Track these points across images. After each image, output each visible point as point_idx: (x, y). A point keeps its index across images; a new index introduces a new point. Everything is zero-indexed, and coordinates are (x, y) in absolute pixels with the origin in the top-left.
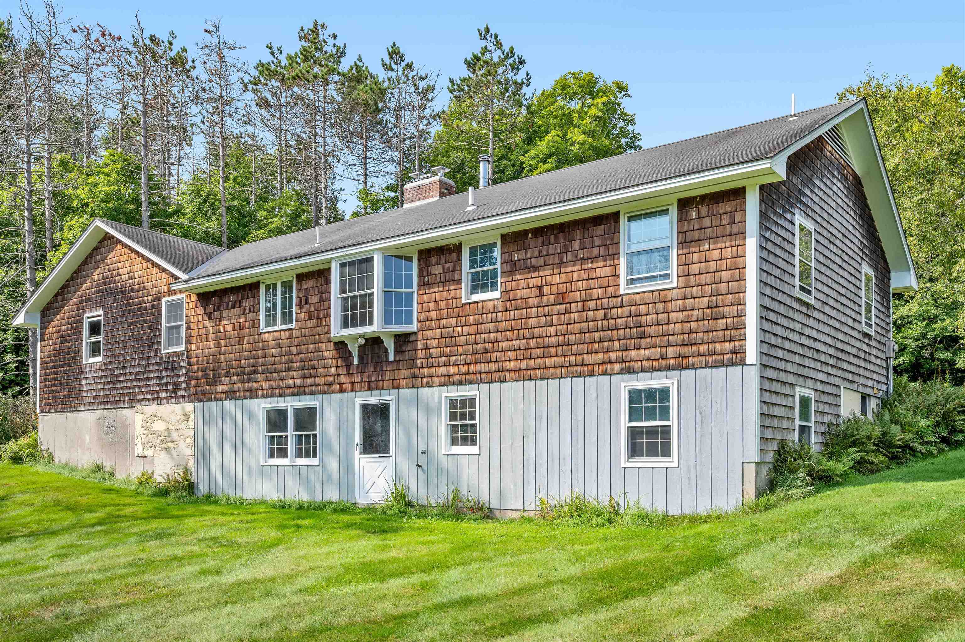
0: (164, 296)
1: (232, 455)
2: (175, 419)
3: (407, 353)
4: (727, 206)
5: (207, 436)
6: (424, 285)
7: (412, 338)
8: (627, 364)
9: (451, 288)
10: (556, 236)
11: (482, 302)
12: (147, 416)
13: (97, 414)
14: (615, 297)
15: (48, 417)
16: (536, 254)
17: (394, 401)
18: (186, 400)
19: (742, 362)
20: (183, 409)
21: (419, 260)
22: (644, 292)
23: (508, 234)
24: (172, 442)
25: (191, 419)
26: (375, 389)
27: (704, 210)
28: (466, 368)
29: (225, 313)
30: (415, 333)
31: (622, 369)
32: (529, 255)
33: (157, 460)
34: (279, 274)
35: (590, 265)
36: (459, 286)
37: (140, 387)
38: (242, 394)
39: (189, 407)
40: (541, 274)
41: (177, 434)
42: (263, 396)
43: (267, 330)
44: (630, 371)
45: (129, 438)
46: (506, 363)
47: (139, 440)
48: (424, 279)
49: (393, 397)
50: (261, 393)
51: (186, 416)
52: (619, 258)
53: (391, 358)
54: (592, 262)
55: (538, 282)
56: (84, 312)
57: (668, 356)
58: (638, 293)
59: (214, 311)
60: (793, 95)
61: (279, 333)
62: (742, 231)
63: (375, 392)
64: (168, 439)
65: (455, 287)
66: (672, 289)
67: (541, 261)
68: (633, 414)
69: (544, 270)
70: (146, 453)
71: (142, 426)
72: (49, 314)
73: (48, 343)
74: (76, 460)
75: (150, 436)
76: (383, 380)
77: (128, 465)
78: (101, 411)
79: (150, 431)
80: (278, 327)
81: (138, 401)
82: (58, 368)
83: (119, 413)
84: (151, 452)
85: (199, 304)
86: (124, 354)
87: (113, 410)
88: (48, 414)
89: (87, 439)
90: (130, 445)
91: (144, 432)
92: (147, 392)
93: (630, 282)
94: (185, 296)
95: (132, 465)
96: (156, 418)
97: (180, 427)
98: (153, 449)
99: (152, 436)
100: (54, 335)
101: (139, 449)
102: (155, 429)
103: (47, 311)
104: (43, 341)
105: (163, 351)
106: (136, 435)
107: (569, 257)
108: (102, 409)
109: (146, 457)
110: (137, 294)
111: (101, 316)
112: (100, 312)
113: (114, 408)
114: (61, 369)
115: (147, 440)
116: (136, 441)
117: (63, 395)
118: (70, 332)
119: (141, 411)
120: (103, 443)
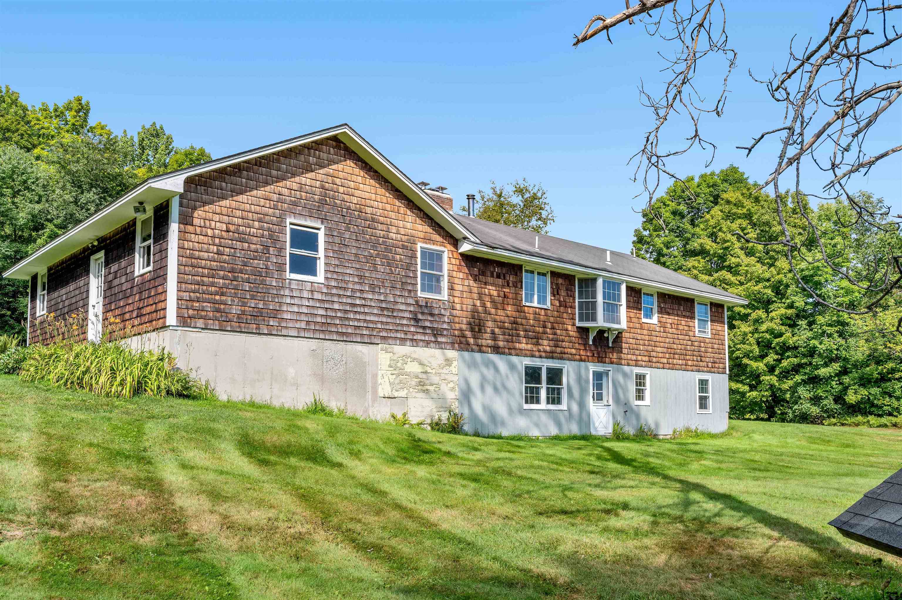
0: (420, 241)
2: (435, 363)
4: (720, 310)
7: (622, 335)
8: (698, 367)
9: (637, 312)
10: (675, 301)
11: (649, 324)
12: (397, 356)
13: (313, 344)
14: (694, 336)
15: (200, 335)
16: (669, 308)
17: (611, 371)
18: (448, 347)
19: (725, 373)
20: (444, 354)
22: (702, 337)
23: (659, 293)
24: (432, 385)
25: (453, 365)
26: (601, 362)
27: (715, 309)
28: (644, 358)
31: (697, 369)
32: (667, 306)
33: (411, 403)
34: (540, 266)
37: (386, 324)
38: (507, 350)
39: (452, 354)
41: (438, 378)
42: (525, 355)
43: (527, 304)
44: (699, 371)
45: (369, 377)
46: (659, 359)
47: (386, 379)
49: (610, 368)
50: (524, 352)
51: (448, 362)
52: (695, 320)
53: (610, 345)
54: (687, 318)
55: (671, 321)
56: (287, 214)
57: (709, 366)
58: (700, 337)
61: (537, 310)
62: (724, 321)
63: (600, 364)
64: (427, 382)
65: (639, 312)
66: (709, 338)
67: (671, 312)
68: (700, 390)
69: (672, 316)
70: (396, 394)
71: (390, 366)
72: (203, 191)
73: (201, 231)
74: (268, 398)
75: (401, 376)
76: (606, 357)
77: (367, 406)
78: (319, 340)
79: (401, 372)
80: (535, 304)
81: (384, 338)
82: (229, 272)
83: (350, 347)
84: (403, 393)
85: (463, 264)
86: (360, 283)
87: (341, 343)
88: (200, 330)
89: (291, 372)
90: (370, 384)
91: (393, 372)
92: (397, 331)
93: (699, 331)
94: (446, 250)
95: (373, 406)
96: (409, 360)
97: (441, 371)
98: (406, 391)
99: (404, 377)
100: (218, 224)
101: (384, 389)
102: (409, 371)
103: (197, 185)
104: (187, 224)
105: (419, 294)
106: (380, 373)
107: (680, 313)
108: (321, 339)
109: (395, 398)
110: (380, 226)
111: (318, 229)
112: (318, 224)
113: (342, 341)
114: (236, 274)
115: (397, 381)
116: (380, 381)
117: (241, 311)
118: (255, 230)
119: (389, 350)
120: (322, 379)
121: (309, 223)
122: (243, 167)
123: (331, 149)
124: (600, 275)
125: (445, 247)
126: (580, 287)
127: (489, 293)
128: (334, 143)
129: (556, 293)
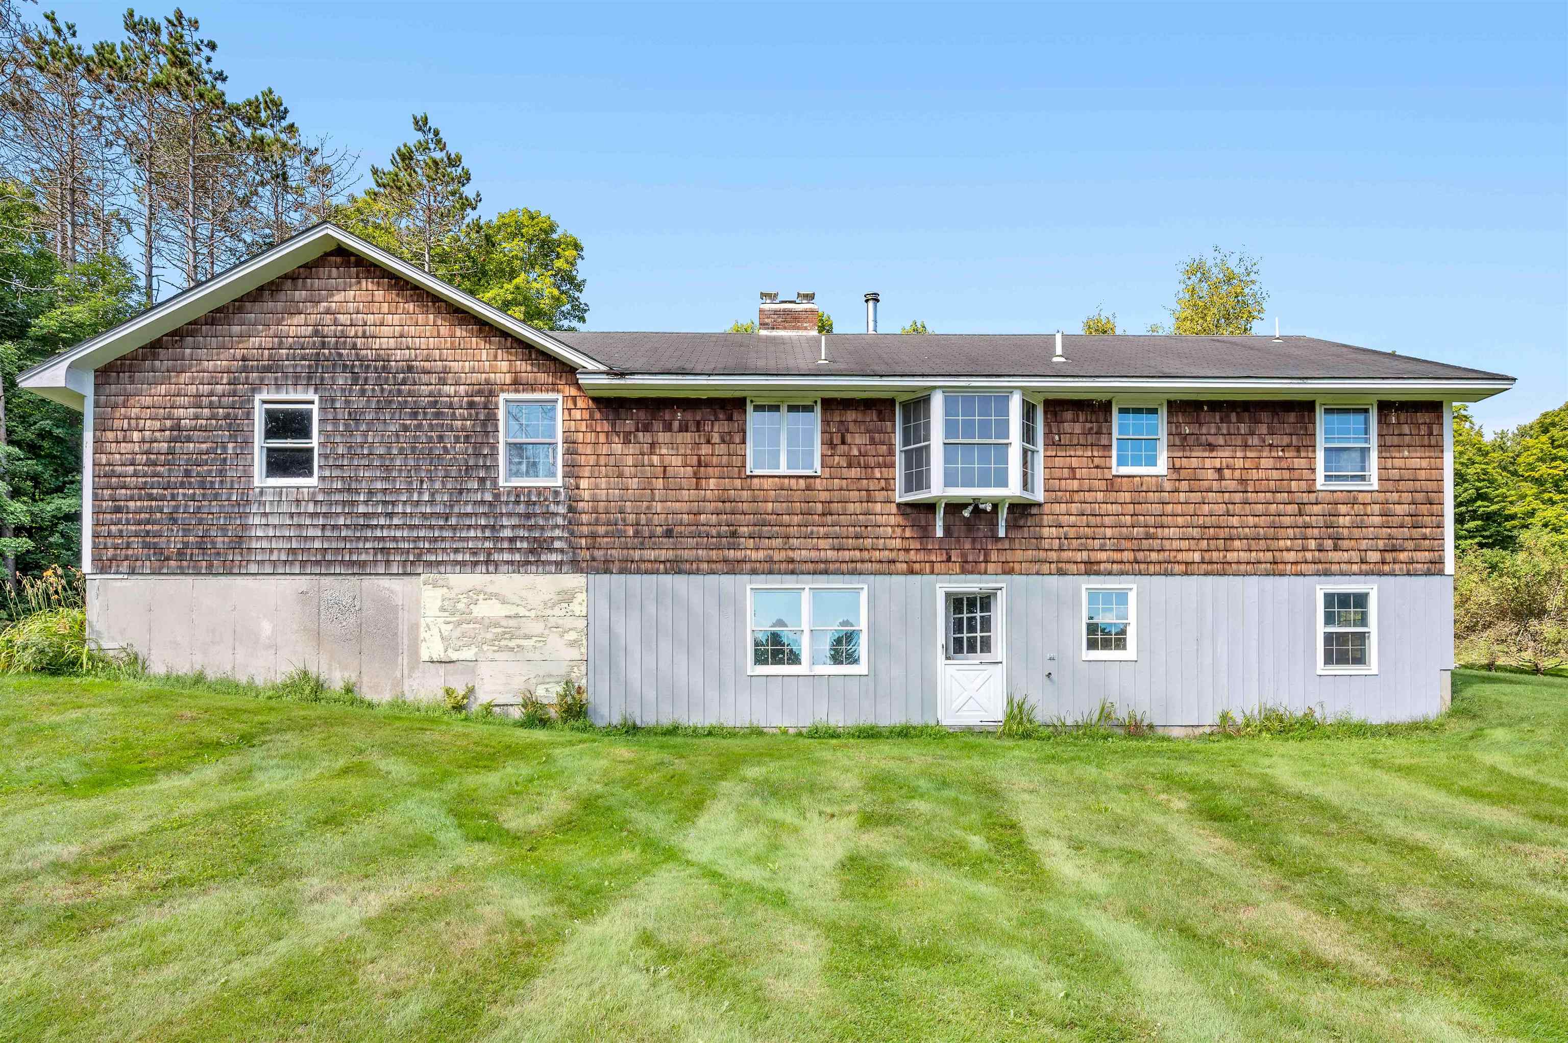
0: (503, 391)
1: (681, 659)
2: (535, 599)
3: (1026, 529)
4: (1422, 417)
5: (619, 629)
6: (1054, 444)
7: (1034, 511)
8: (1324, 565)
9: (1096, 454)
10: (1237, 413)
11: (1140, 477)
12: (456, 591)
13: (303, 583)
14: (1309, 492)
15: (124, 583)
16: (1213, 431)
17: (1004, 590)
18: (565, 569)
19: (1441, 573)
20: (556, 583)
21: (1045, 412)
22: (1342, 491)
23: (1175, 401)
24: (528, 637)
25: (576, 601)
26: (972, 573)
27: (1403, 416)
28: (1117, 556)
29: (663, 437)
30: (1040, 505)
31: (1318, 570)
32: (1204, 431)
33: (484, 669)
35: (1281, 454)
36: (1106, 454)
37: (435, 539)
38: (705, 566)
39: (574, 580)
40: (1220, 454)
41: (541, 625)
42: (754, 572)
43: (757, 472)
44: (1327, 573)
45: (403, 628)
46: (1173, 554)
47: (435, 631)
48: (1053, 438)
49: (1004, 585)
50: (748, 566)
51: (564, 596)
52: (1314, 451)
53: (1002, 533)
54: (1283, 451)
55: (1217, 463)
56: (255, 389)
57: (1368, 560)
58: (1336, 491)
59: (637, 430)
60: (1277, 319)
61: (786, 481)
62: (1440, 444)
63: (969, 576)
64: (519, 633)
65: (1101, 454)
66: (1372, 492)
67: (1221, 441)
68: (1329, 619)
69: (1224, 451)
70: (454, 656)
71: (442, 609)
72: (127, 379)
73: (125, 437)
74: (229, 668)
75: (465, 626)
76: (986, 562)
77: (399, 676)
78: (313, 577)
79: (466, 618)
80: (783, 470)
81: (430, 564)
82: (165, 489)
83: (368, 583)
84: (468, 654)
85: (598, 415)
86: (386, 479)
87: (352, 578)
88: (126, 577)
89: (266, 628)
90: (406, 641)
91: (449, 619)
92: (456, 550)
93: (1328, 478)
94: (560, 397)
95: (410, 676)
96: (481, 596)
97: (549, 612)
98: (474, 650)
99: (471, 626)
100: (148, 423)
101: (432, 648)
102: (481, 615)
103: (118, 373)
104: (104, 430)
105: (501, 482)
106: (423, 623)
107: (1255, 441)
108: (316, 574)
109: (453, 662)
110: (425, 378)
111: (312, 402)
112: (311, 395)
113: (354, 574)
114: (176, 491)
115: (457, 633)
116: (423, 634)
117: (183, 542)
118: (204, 422)
119: (441, 583)
120: (318, 637)
121: (292, 396)
122: (187, 330)
123: (334, 270)
124: (935, 388)
125: (558, 391)
126: (906, 420)
127: (662, 461)
128: (339, 259)
129: (837, 440)
